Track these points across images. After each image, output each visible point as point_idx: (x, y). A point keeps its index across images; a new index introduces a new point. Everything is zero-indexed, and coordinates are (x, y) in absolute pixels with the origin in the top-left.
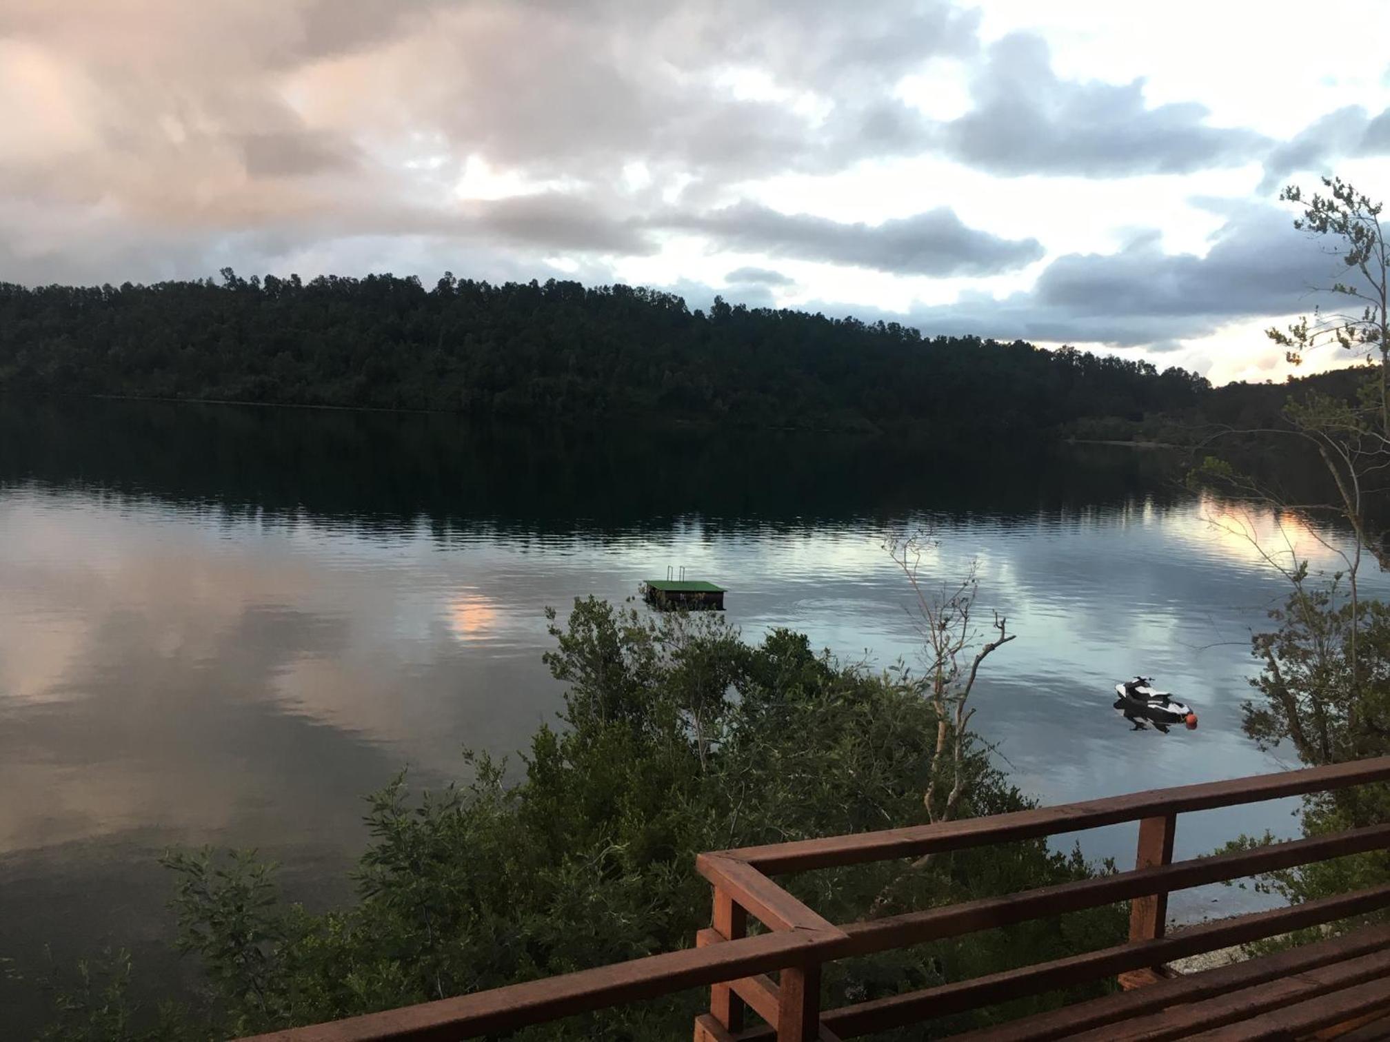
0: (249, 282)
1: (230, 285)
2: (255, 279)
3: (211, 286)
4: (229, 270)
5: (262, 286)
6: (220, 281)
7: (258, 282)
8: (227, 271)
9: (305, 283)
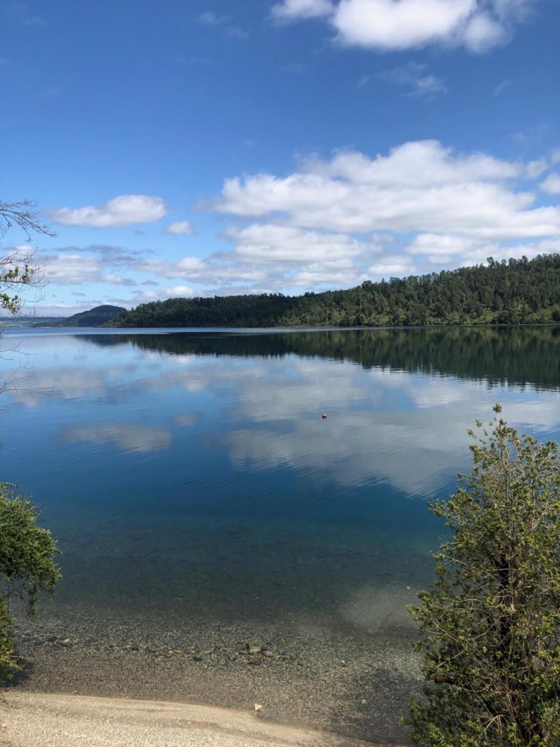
0: (501, 263)
1: (491, 266)
2: (504, 261)
3: (482, 268)
4: (491, 258)
5: (507, 264)
6: (486, 265)
7: (505, 262)
8: (490, 259)
9: (530, 260)
